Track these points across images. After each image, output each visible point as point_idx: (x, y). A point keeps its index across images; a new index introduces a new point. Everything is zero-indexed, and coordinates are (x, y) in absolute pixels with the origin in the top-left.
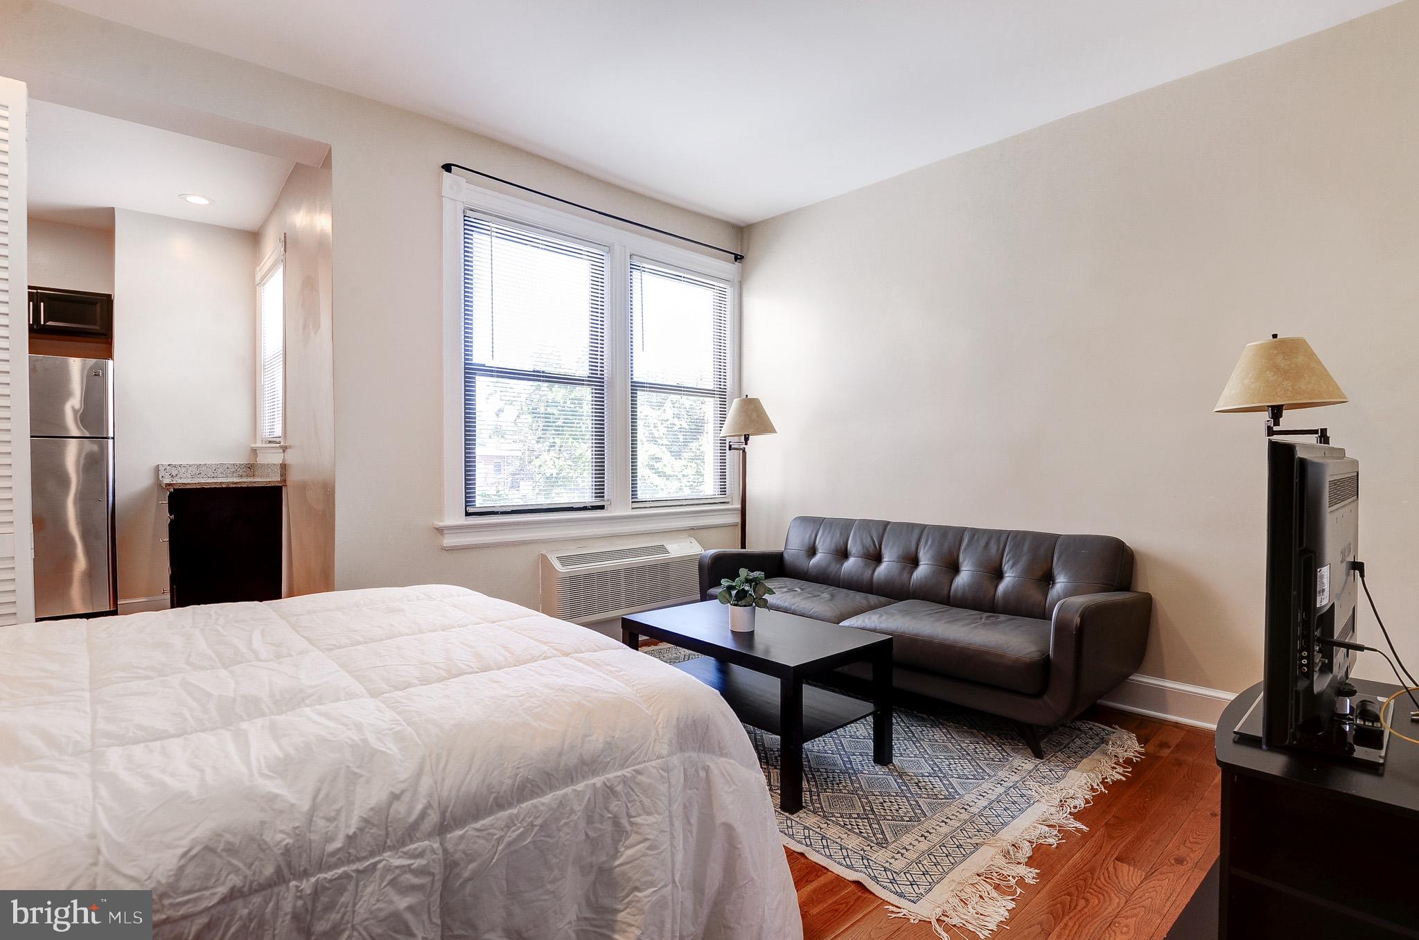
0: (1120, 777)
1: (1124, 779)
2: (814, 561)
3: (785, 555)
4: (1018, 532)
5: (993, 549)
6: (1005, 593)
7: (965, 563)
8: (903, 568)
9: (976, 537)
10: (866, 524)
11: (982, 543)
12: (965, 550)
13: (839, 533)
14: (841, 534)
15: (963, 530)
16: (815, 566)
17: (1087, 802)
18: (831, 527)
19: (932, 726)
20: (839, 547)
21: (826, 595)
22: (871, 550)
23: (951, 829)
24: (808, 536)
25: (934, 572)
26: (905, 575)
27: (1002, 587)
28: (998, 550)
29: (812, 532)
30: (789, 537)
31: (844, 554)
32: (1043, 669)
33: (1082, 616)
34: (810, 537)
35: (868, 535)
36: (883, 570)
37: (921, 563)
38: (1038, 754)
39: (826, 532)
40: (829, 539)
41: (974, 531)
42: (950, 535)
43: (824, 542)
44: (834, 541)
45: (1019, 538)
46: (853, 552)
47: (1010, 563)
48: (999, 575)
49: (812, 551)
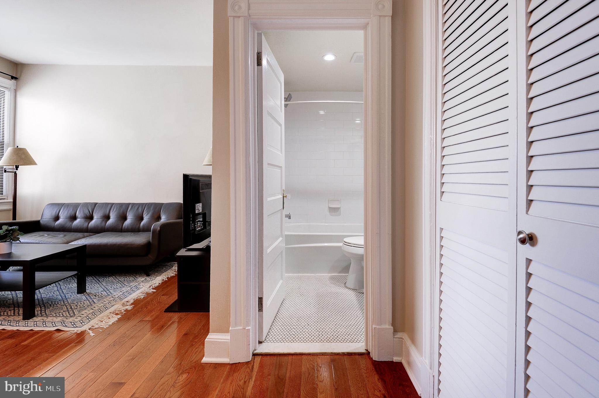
0: (173, 275)
1: (175, 275)
2: (58, 222)
3: (41, 222)
4: (150, 203)
5: (140, 210)
6: (143, 225)
7: (129, 216)
8: (103, 220)
9: (134, 206)
10: (86, 205)
11: (136, 208)
12: (129, 211)
13: (72, 210)
14: (73, 210)
15: (129, 204)
16: (58, 225)
17: (159, 284)
18: (67, 208)
19: (109, 277)
20: (71, 215)
21: (62, 236)
22: (88, 215)
23: (104, 304)
24: (55, 212)
25: (116, 220)
26: (103, 223)
27: (142, 223)
28: (142, 210)
29: (57, 210)
30: (44, 213)
31: (74, 218)
32: (148, 246)
33: (161, 227)
34: (56, 212)
35: (87, 209)
36: (93, 223)
37: (111, 218)
38: (148, 275)
39: (65, 209)
40: (66, 212)
41: (134, 204)
42: (124, 206)
43: (63, 214)
44: (69, 212)
45: (149, 205)
46: (79, 217)
47: (146, 214)
48: (142, 219)
49: (57, 218)
